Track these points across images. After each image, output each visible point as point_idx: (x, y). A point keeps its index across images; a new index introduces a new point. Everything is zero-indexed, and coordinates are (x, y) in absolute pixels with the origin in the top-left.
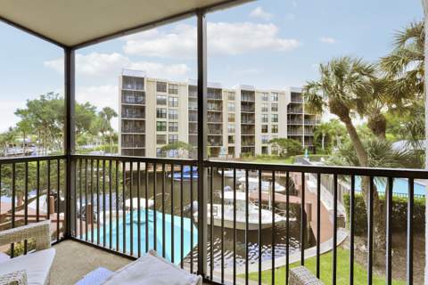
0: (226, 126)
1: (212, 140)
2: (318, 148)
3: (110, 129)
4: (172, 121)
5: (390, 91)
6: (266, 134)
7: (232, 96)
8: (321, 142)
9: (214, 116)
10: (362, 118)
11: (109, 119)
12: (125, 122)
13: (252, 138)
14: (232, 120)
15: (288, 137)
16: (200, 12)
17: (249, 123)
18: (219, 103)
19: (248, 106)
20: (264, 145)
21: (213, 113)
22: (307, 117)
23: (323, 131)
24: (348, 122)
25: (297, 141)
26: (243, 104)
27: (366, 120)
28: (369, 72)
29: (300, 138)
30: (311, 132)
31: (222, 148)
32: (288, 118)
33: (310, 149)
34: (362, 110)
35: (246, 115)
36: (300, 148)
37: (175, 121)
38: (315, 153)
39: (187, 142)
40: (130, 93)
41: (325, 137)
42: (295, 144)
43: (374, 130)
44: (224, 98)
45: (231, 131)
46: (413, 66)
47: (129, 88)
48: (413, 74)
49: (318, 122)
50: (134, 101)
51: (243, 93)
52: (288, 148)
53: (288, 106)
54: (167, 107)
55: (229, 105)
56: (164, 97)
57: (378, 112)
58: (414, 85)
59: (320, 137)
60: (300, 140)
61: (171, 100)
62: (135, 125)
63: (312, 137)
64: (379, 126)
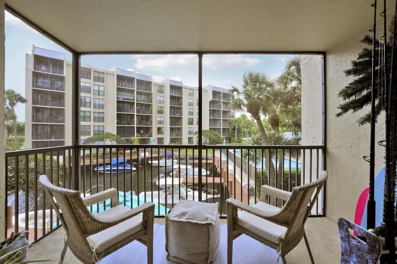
0: (155, 118)
1: (142, 132)
2: (232, 138)
3: (14, 118)
4: (97, 110)
5: (282, 100)
6: (192, 126)
7: (161, 90)
8: (234, 133)
9: (144, 107)
10: (266, 116)
11: (12, 104)
12: (36, 110)
13: (180, 129)
14: (161, 112)
15: (210, 129)
16: (200, 54)
17: (177, 116)
18: (149, 95)
19: (176, 100)
20: (190, 136)
21: (142, 104)
22: (224, 112)
23: (236, 124)
24: (258, 119)
25: (216, 133)
26: (172, 98)
27: (267, 117)
28: (271, 85)
29: (219, 129)
30: (228, 125)
31: (151, 139)
32: (210, 113)
33: (227, 138)
34: (265, 111)
35: (174, 108)
36: (220, 138)
37: (101, 111)
38: (230, 143)
39: (115, 133)
40: (44, 76)
41: (237, 129)
42: (215, 135)
43: (272, 125)
44: (154, 91)
45: (160, 122)
46: (294, 84)
47: (43, 69)
48: (294, 89)
49: (233, 116)
50: (49, 86)
51: (172, 87)
52: (210, 138)
53: (210, 102)
54: (91, 95)
55: (158, 98)
56: (87, 85)
57: (275, 112)
58: (294, 95)
59: (234, 129)
60: (219, 132)
61: (96, 88)
62: (51, 114)
63: (228, 129)
64: (275, 123)
